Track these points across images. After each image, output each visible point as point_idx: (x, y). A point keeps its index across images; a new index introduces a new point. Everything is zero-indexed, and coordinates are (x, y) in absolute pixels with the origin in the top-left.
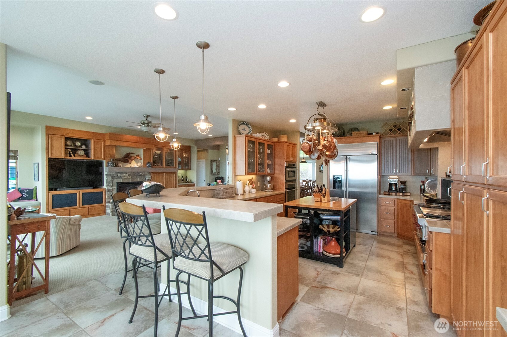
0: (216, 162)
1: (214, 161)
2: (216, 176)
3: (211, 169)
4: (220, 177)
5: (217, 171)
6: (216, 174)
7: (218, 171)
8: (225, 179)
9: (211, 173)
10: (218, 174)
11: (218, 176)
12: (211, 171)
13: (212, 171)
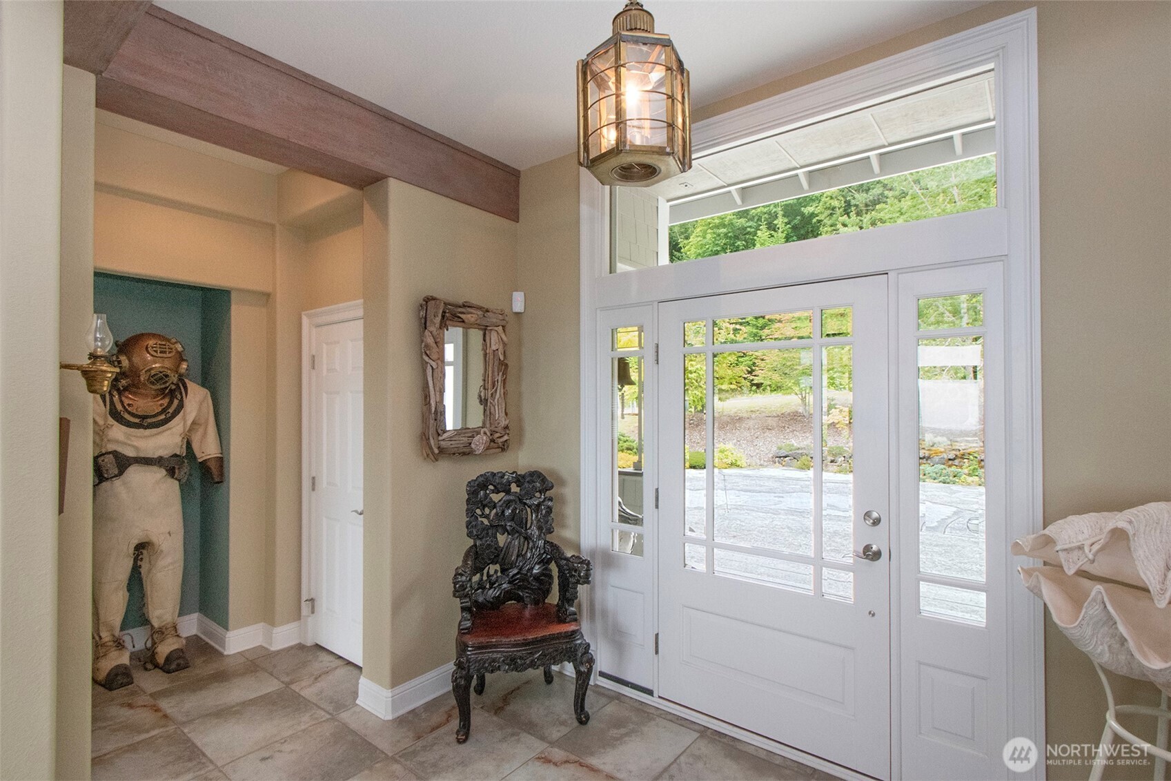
0: (485, 330)
1: (453, 314)
2: (474, 470)
3: (426, 397)
4: (519, 480)
5: (488, 414)
6: (480, 443)
7: (499, 414)
8: (567, 491)
9: (424, 437)
10: (504, 448)
11: (499, 465)
12: (424, 420)
13: (431, 413)
